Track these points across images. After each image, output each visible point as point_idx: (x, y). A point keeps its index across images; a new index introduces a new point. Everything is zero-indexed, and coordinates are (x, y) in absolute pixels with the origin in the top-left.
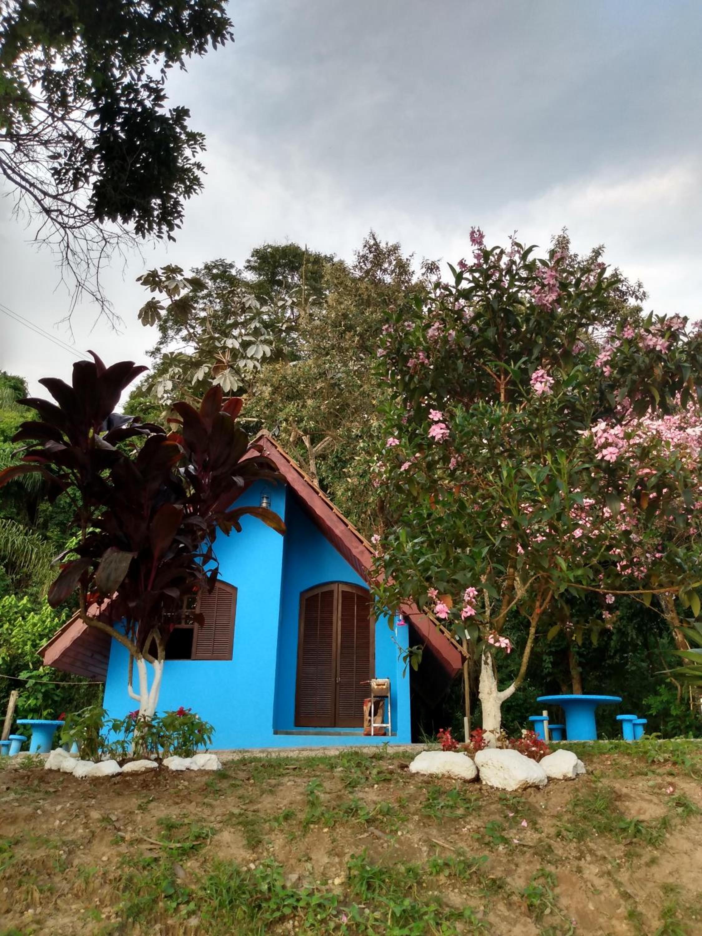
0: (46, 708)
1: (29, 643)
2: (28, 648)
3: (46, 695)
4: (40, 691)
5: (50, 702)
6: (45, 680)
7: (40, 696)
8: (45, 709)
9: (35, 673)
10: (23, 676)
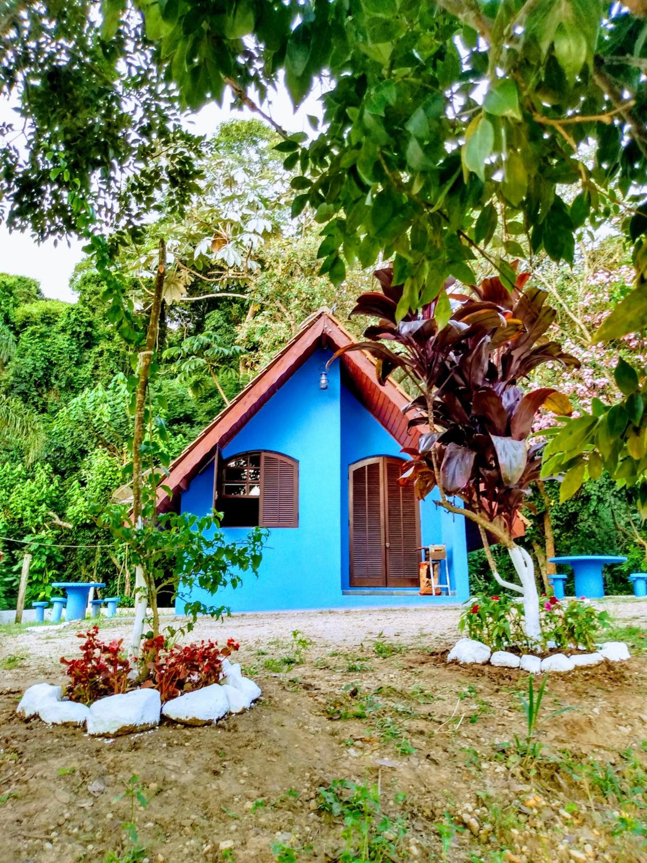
0: (50, 568)
1: (28, 508)
2: (28, 513)
3: (50, 558)
4: (44, 554)
5: (53, 564)
6: (49, 543)
7: (44, 558)
8: (49, 571)
9: (37, 537)
10: (27, 539)
